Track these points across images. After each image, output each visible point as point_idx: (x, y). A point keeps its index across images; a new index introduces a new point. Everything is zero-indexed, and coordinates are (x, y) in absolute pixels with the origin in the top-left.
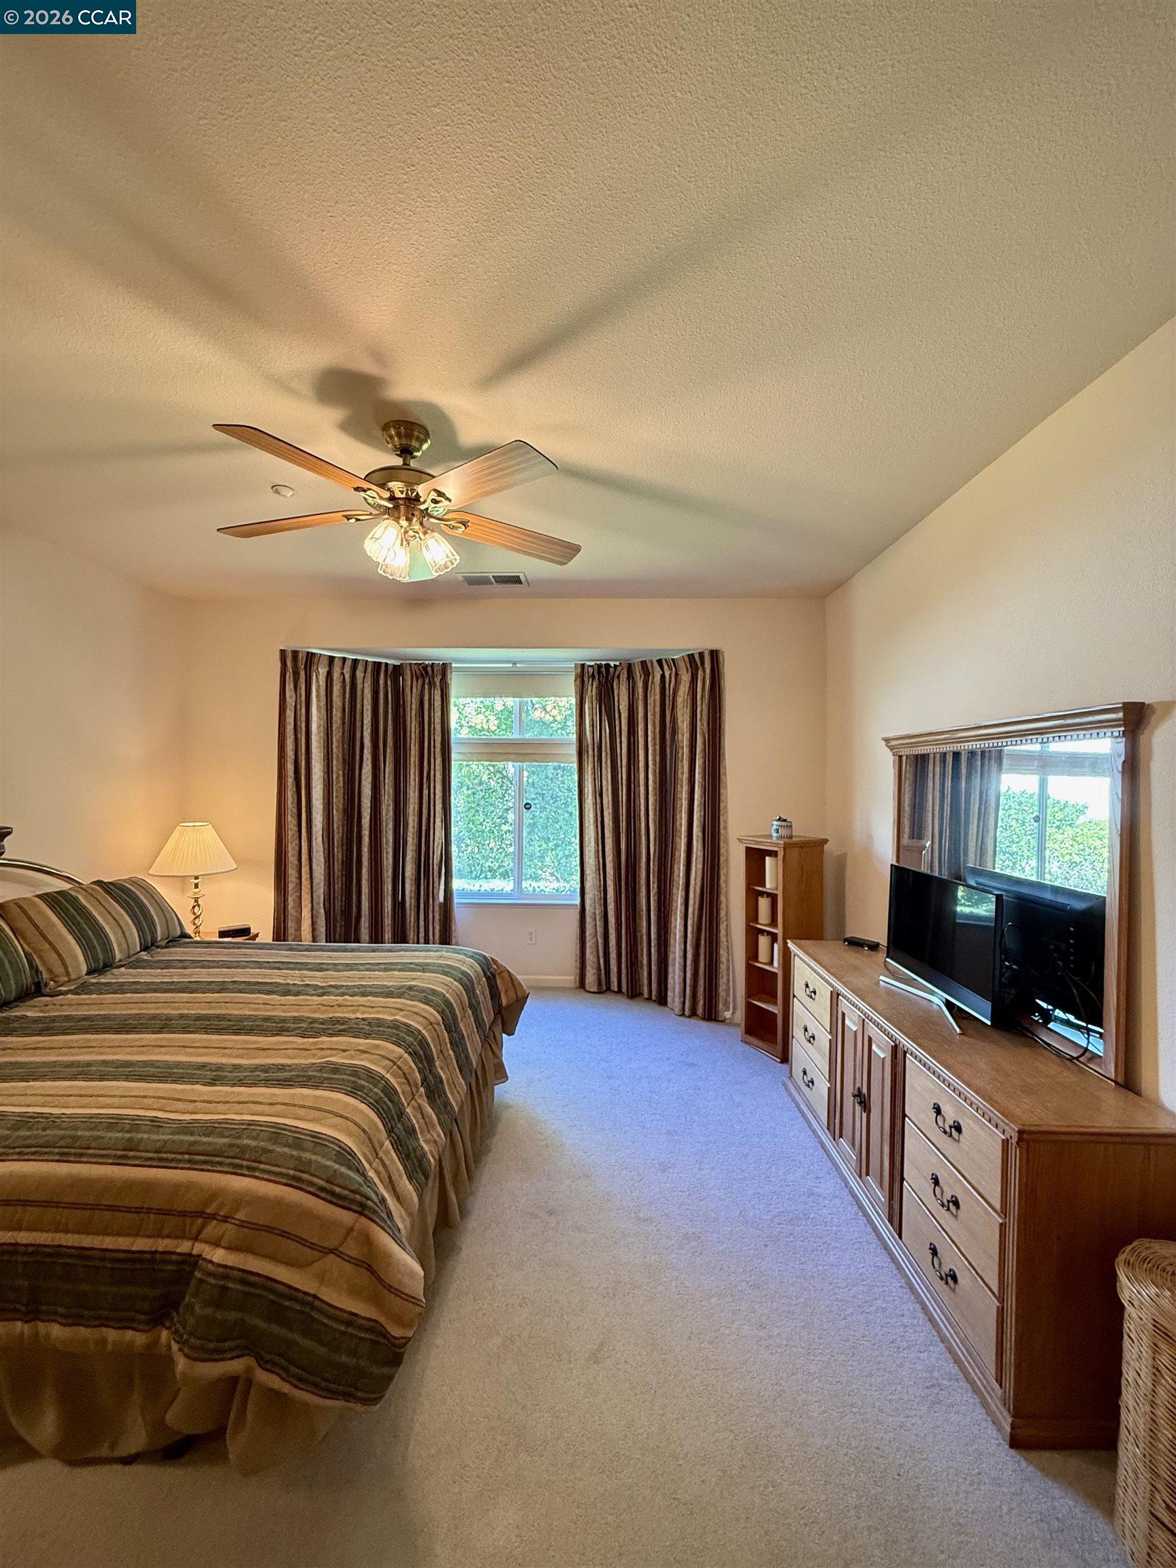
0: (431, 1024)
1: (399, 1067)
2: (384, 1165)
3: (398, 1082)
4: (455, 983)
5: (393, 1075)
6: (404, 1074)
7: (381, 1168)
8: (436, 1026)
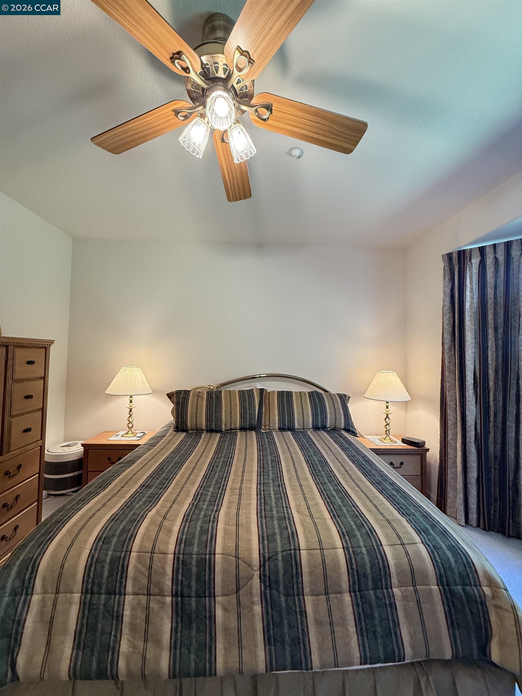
0: (237, 558)
1: (151, 559)
2: (55, 605)
3: (136, 567)
4: (340, 551)
5: (139, 558)
6: (150, 568)
7: (50, 604)
8: (242, 565)
